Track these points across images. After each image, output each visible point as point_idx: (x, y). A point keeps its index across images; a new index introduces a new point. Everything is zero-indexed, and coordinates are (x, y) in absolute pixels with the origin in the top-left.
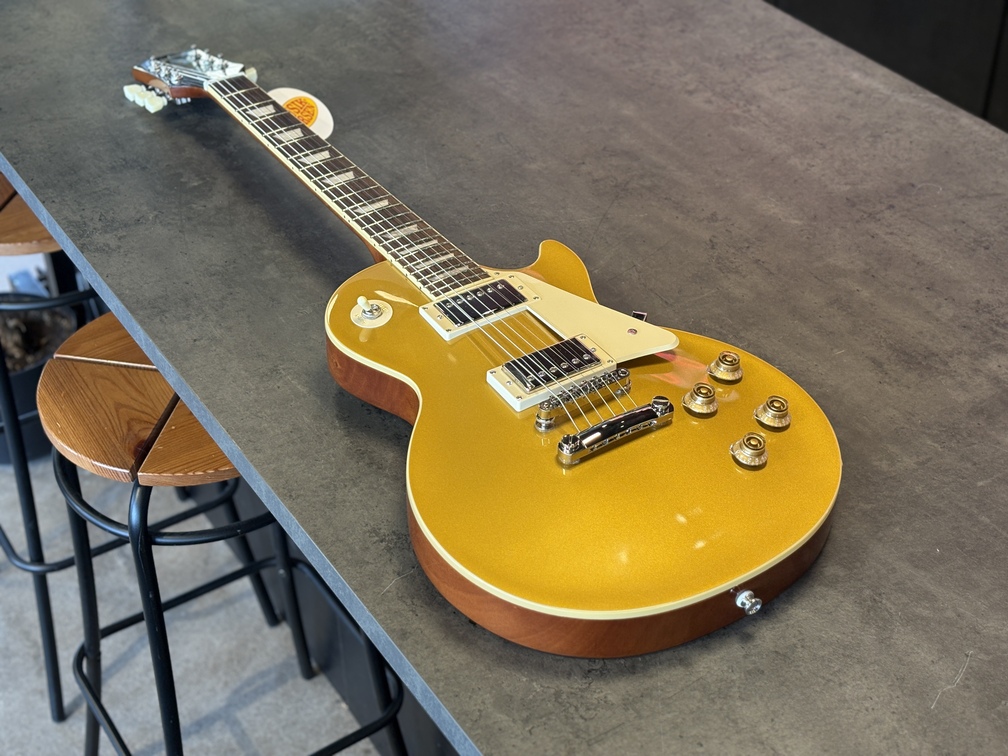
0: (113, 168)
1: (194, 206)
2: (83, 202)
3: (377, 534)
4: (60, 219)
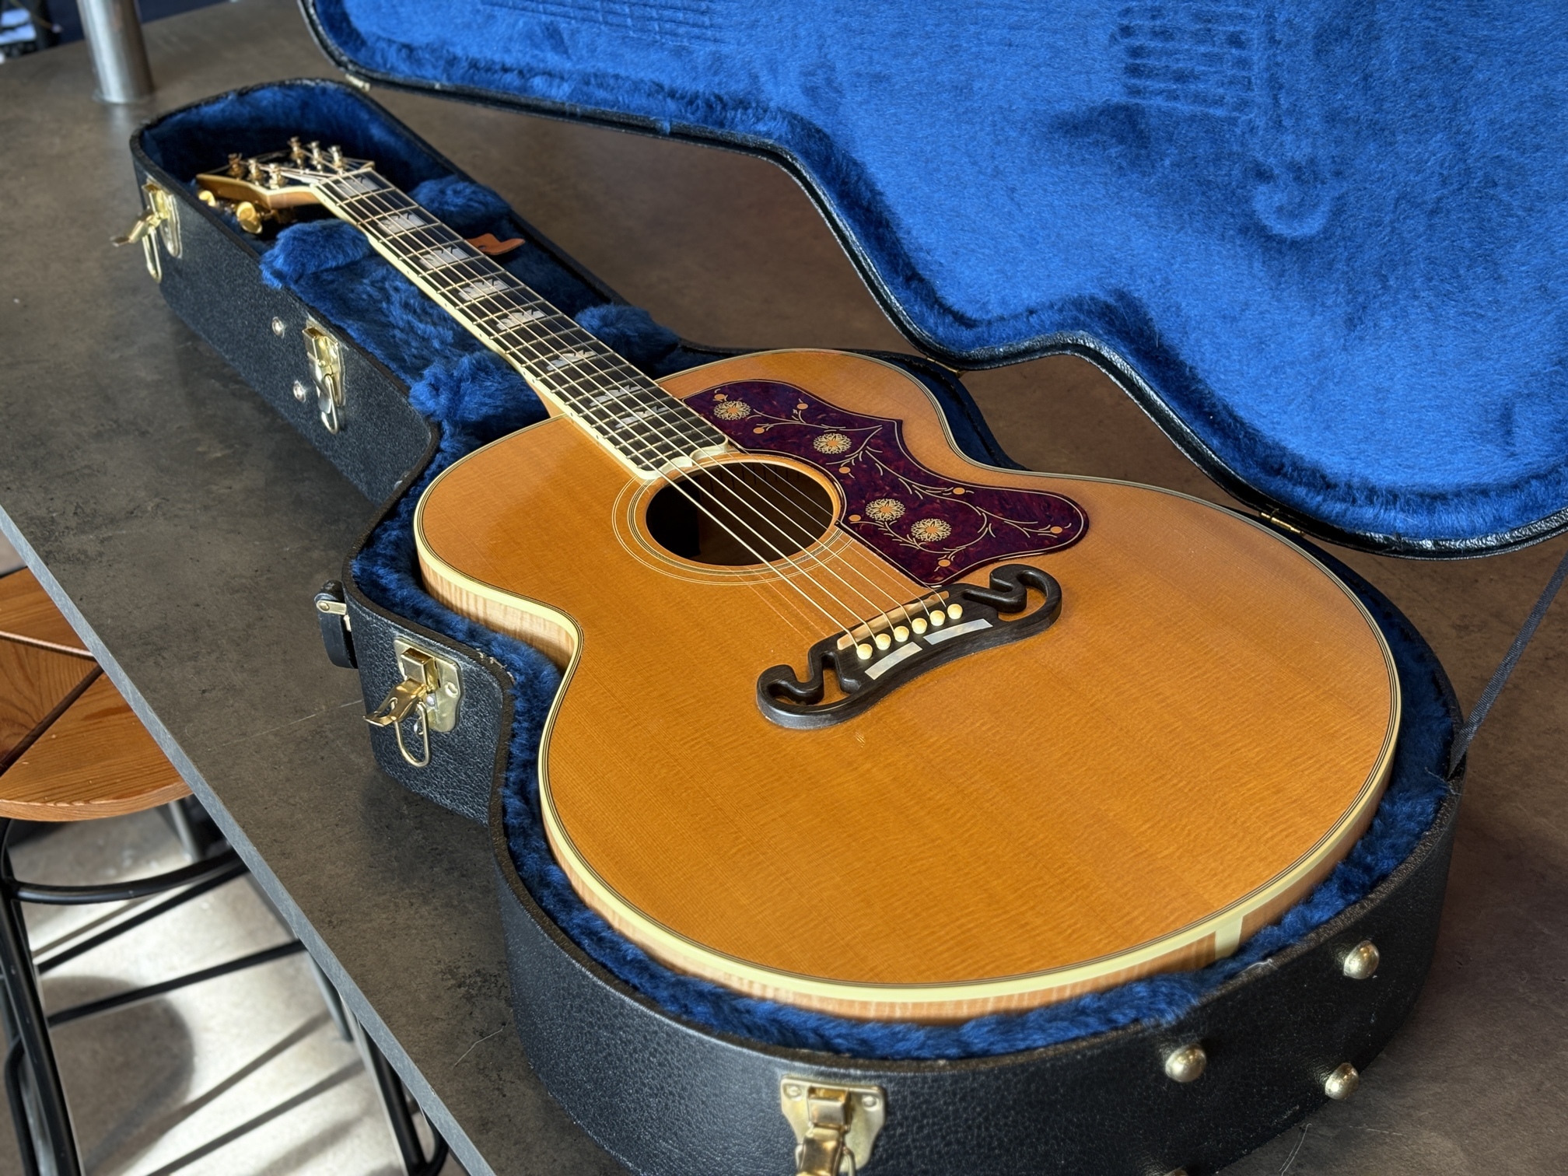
0: (98, 436)
1: (214, 488)
2: (52, 487)
3: (453, 975)
4: (17, 514)
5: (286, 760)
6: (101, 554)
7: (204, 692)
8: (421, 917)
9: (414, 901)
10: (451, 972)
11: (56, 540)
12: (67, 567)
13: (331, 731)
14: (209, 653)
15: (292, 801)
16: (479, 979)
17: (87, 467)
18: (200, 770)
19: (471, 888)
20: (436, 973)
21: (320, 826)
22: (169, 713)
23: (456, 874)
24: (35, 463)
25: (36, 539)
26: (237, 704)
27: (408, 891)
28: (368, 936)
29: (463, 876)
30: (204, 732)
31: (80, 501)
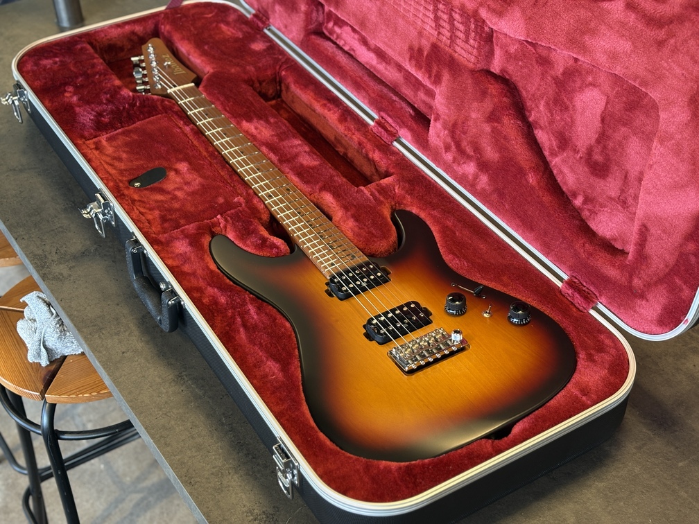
2: (44, 238)
3: (252, 515)
4: (28, 253)
5: (164, 391)
6: (70, 276)
7: (123, 353)
8: (235, 481)
9: (230, 471)
10: (251, 512)
11: (48, 268)
12: (54, 282)
13: (186, 376)
14: (125, 331)
15: (168, 414)
16: (264, 516)
17: (60, 227)
18: (123, 396)
19: (258, 465)
20: (243, 513)
21: (183, 429)
22: (107, 364)
23: (250, 457)
24: (35, 224)
25: (38, 266)
26: (139, 360)
27: (227, 466)
28: (209, 491)
29: (254, 458)
30: (125, 375)
31: (58, 246)
